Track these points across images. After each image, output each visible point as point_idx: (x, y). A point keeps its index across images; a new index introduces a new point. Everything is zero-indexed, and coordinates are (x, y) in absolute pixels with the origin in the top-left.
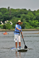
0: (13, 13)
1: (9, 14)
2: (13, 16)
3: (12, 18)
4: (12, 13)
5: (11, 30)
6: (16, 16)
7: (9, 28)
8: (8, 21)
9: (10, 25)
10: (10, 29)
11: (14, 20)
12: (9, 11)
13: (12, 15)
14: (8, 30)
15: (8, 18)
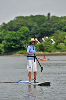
0: (56, 24)
1: (49, 25)
2: (56, 28)
3: (54, 33)
4: (54, 23)
5: (52, 53)
6: (61, 29)
7: (48, 50)
8: (47, 37)
9: (51, 45)
10: (50, 52)
11: (57, 36)
12: (50, 20)
13: (55, 26)
14: (47, 53)
15: (48, 32)
